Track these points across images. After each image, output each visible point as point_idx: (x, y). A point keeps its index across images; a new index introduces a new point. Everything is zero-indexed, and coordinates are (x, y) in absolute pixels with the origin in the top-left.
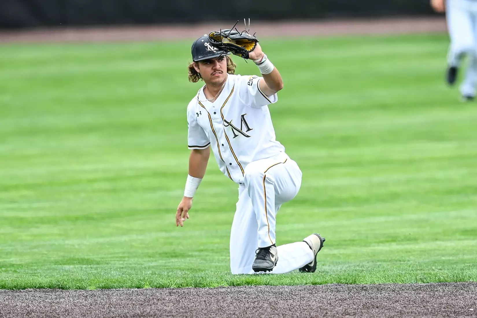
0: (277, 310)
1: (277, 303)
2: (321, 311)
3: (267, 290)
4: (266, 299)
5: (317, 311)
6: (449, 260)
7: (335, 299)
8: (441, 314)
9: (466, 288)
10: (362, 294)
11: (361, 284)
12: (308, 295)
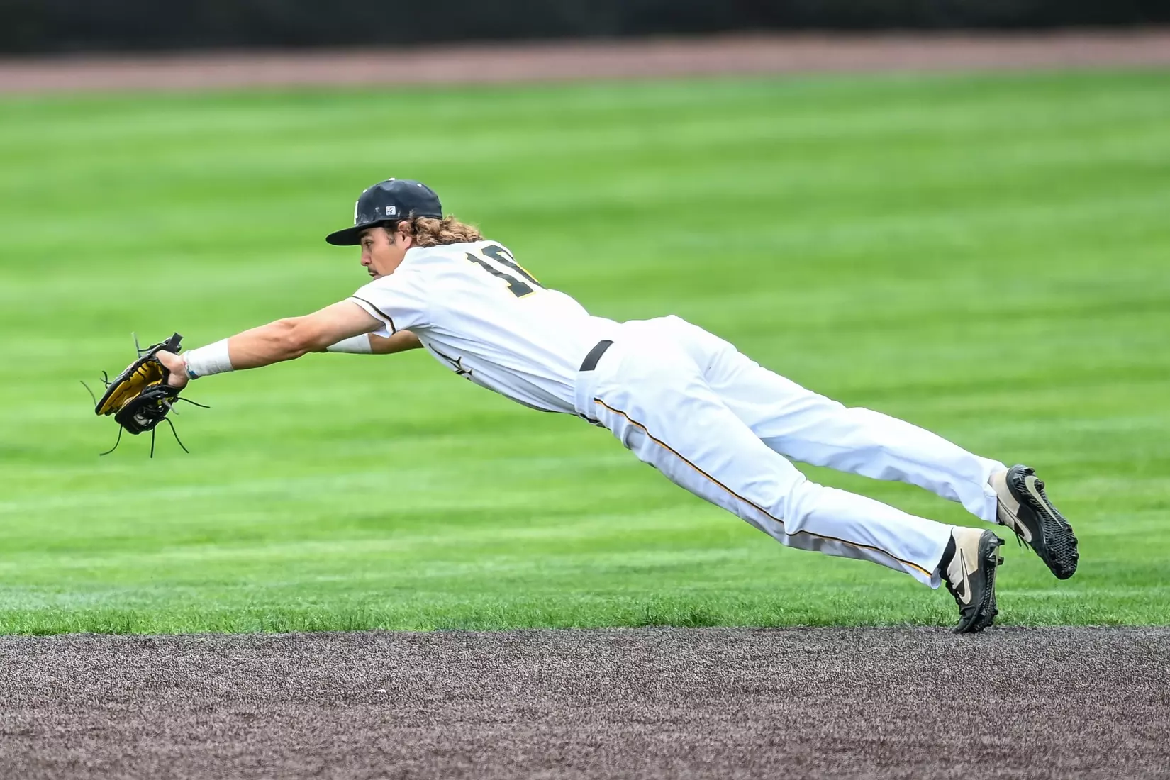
2: (53, 692)
5: (45, 692)
6: (334, 583)
7: (85, 666)
8: (316, 701)
9: (371, 643)
10: (144, 656)
12: (26, 658)
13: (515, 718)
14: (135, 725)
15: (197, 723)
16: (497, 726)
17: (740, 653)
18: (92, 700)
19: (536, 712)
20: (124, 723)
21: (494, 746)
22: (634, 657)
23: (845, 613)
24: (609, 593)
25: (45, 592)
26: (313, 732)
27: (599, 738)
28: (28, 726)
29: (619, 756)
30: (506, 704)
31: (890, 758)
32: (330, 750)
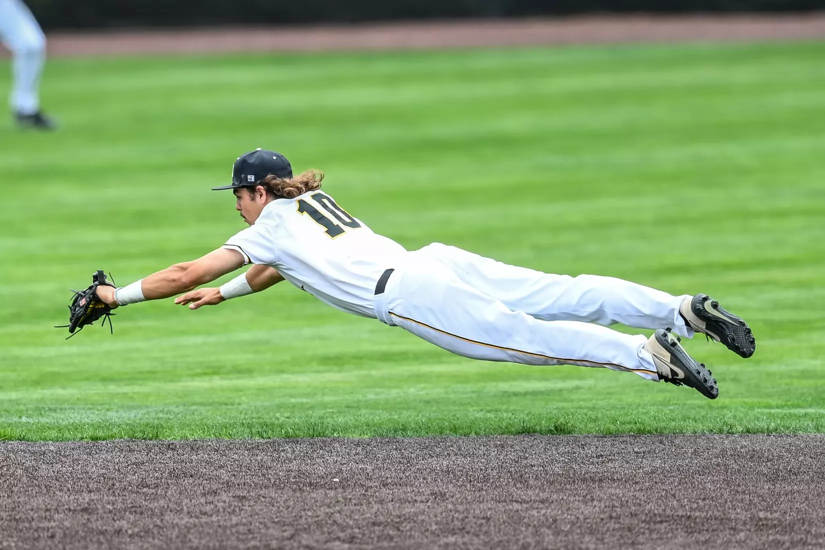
0: (37, 480)
1: (37, 468)
2: (104, 481)
3: (22, 448)
4: (19, 462)
5: (98, 481)
6: (302, 404)
7: (127, 463)
8: (290, 487)
9: (328, 446)
10: (168, 456)
11: (166, 439)
12: (85, 456)
13: (430, 499)
14: (162, 505)
15: (206, 503)
16: (418, 505)
17: (589, 453)
18: (132, 487)
19: (445, 495)
20: (154, 503)
21: (415, 519)
22: (514, 456)
23: (663, 425)
24: (496, 411)
25: (98, 410)
26: (287, 509)
27: (489, 513)
28: (86, 505)
29: (503, 526)
30: (423, 490)
31: (694, 528)
32: (299, 522)
